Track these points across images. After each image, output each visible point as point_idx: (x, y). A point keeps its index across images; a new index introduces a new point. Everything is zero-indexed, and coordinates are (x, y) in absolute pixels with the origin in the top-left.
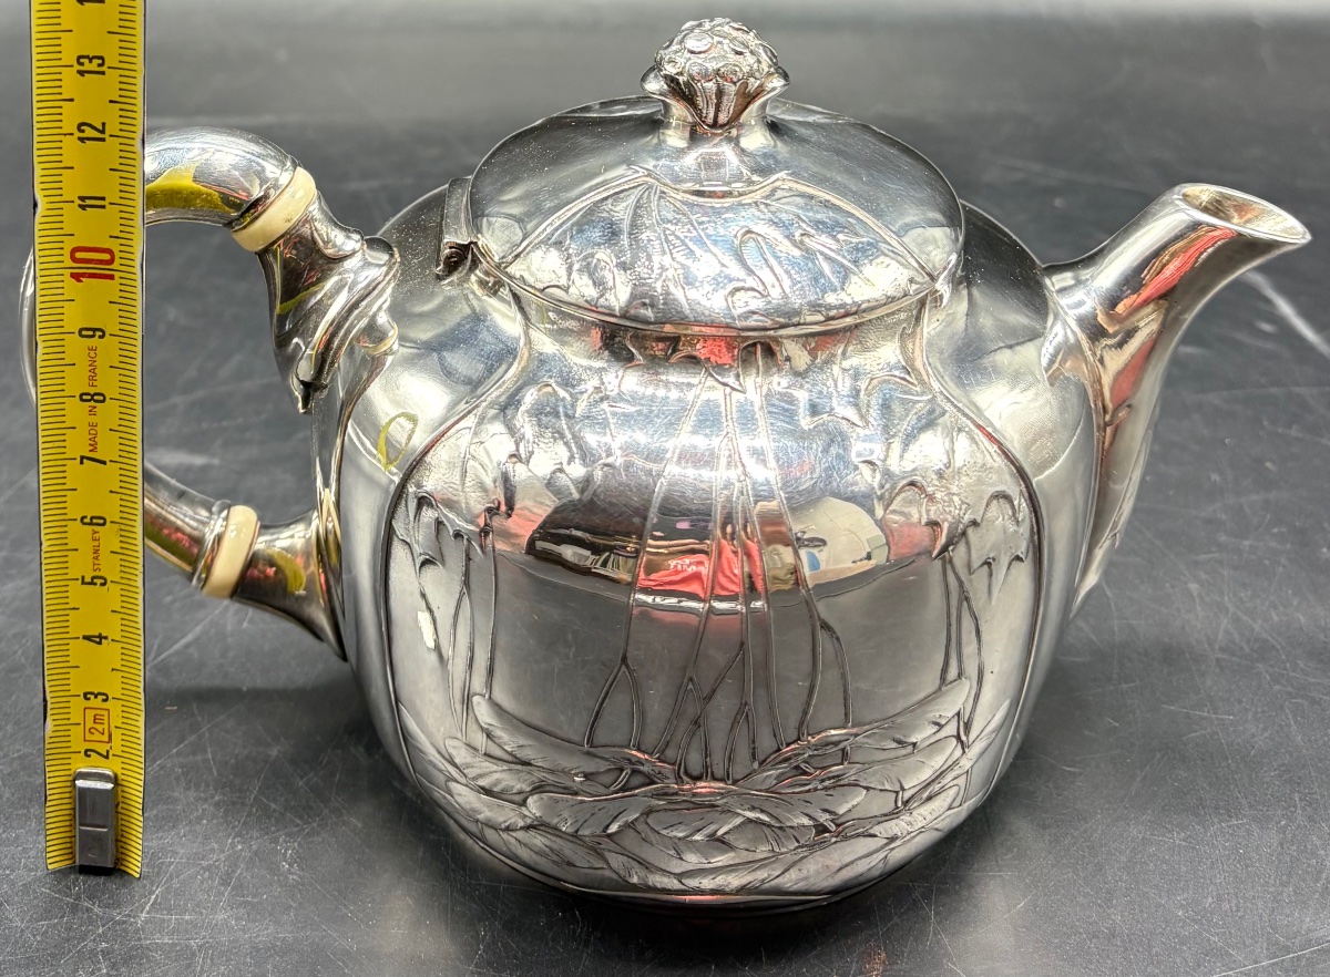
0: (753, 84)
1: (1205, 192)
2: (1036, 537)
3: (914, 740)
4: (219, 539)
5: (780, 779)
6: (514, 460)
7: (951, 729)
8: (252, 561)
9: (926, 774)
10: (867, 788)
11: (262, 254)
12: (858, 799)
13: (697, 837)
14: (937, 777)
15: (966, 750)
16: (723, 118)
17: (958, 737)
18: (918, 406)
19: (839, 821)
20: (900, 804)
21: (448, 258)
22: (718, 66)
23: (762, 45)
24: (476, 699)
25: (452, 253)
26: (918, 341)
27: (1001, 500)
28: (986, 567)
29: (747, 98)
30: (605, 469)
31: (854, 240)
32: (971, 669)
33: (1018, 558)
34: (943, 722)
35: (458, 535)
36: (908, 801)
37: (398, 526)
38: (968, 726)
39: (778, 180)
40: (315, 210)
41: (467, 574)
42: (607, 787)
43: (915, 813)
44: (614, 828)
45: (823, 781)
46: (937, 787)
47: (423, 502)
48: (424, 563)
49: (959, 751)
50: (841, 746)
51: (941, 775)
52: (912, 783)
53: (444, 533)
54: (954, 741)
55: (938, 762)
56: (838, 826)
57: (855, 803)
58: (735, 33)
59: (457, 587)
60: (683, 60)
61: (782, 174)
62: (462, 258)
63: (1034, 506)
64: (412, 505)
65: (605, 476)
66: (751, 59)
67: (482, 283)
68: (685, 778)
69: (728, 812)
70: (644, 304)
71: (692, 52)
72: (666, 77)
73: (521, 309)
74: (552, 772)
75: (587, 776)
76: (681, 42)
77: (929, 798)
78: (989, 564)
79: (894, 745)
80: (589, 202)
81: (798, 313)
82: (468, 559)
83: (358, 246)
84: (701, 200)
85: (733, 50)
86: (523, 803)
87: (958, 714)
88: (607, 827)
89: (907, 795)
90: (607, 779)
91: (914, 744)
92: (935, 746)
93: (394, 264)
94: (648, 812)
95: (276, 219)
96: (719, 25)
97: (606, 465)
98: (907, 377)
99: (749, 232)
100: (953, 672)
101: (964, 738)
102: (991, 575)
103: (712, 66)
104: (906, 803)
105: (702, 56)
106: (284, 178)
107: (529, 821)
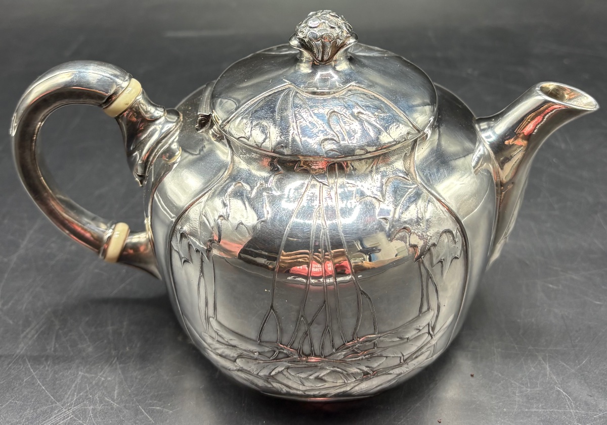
0: (339, 42)
1: (551, 85)
2: (465, 247)
3: (407, 337)
4: (110, 238)
5: (345, 356)
6: (222, 218)
7: (426, 330)
8: (125, 248)
9: (414, 349)
10: (387, 357)
11: (117, 118)
12: (383, 361)
13: (311, 377)
14: (419, 349)
15: (433, 337)
16: (326, 58)
17: (429, 333)
18: (410, 190)
19: (374, 370)
20: (402, 361)
21: (201, 120)
22: (323, 34)
23: (345, 23)
24: (211, 319)
25: (202, 119)
26: (412, 159)
27: (447, 233)
28: (440, 263)
29: (337, 48)
30: (262, 223)
31: (382, 115)
32: (434, 305)
33: (456, 258)
34: (421, 328)
35: (197, 251)
36: (406, 360)
37: (173, 243)
38: (433, 329)
39: (350, 86)
40: (140, 98)
41: (202, 267)
42: (270, 358)
43: (409, 363)
44: (273, 373)
45: (365, 355)
46: (420, 353)
47: (183, 235)
48: (185, 261)
49: (430, 337)
50: (373, 342)
51: (422, 348)
52: (407, 353)
53: (192, 250)
54: (427, 335)
55: (419, 343)
56: (373, 372)
57: (381, 362)
58: (332, 18)
59: (198, 273)
60: (307, 31)
61: (353, 83)
62: (206, 121)
63: (463, 235)
64: (179, 236)
65: (262, 227)
66: (338, 30)
67: (214, 136)
68: (303, 356)
69: (322, 368)
70: (282, 147)
71: (311, 27)
72: (299, 39)
73: (230, 146)
74: (245, 351)
75: (260, 353)
76: (306, 22)
77: (416, 357)
78: (442, 262)
79: (398, 339)
80: (262, 97)
81: (353, 150)
82: (202, 261)
83: (162, 114)
84: (314, 96)
85: (330, 26)
86: (235, 361)
87: (429, 324)
88: (271, 373)
89: (405, 357)
90: (269, 355)
91: (408, 339)
92: (417, 338)
93: (179, 122)
94: (288, 368)
95: (121, 103)
96: (325, 14)
97: (262, 221)
98: (406, 177)
99: (334, 112)
100: (425, 308)
101: (431, 332)
102: (442, 266)
103: (319, 34)
104: (405, 361)
105: (315, 29)
106: (125, 84)
107: (238, 368)
